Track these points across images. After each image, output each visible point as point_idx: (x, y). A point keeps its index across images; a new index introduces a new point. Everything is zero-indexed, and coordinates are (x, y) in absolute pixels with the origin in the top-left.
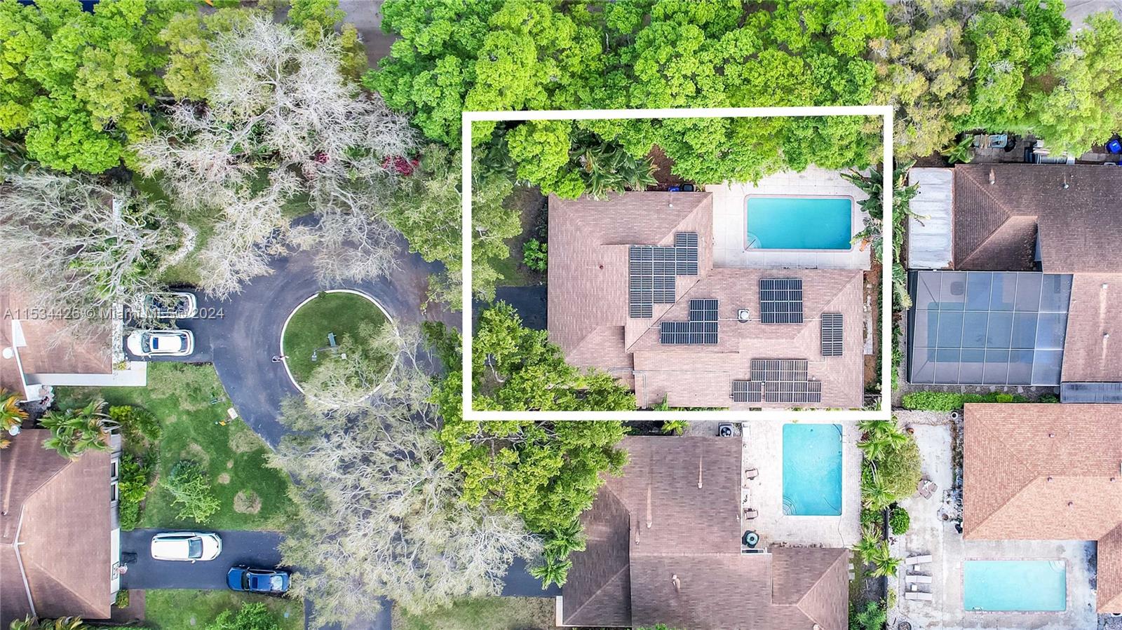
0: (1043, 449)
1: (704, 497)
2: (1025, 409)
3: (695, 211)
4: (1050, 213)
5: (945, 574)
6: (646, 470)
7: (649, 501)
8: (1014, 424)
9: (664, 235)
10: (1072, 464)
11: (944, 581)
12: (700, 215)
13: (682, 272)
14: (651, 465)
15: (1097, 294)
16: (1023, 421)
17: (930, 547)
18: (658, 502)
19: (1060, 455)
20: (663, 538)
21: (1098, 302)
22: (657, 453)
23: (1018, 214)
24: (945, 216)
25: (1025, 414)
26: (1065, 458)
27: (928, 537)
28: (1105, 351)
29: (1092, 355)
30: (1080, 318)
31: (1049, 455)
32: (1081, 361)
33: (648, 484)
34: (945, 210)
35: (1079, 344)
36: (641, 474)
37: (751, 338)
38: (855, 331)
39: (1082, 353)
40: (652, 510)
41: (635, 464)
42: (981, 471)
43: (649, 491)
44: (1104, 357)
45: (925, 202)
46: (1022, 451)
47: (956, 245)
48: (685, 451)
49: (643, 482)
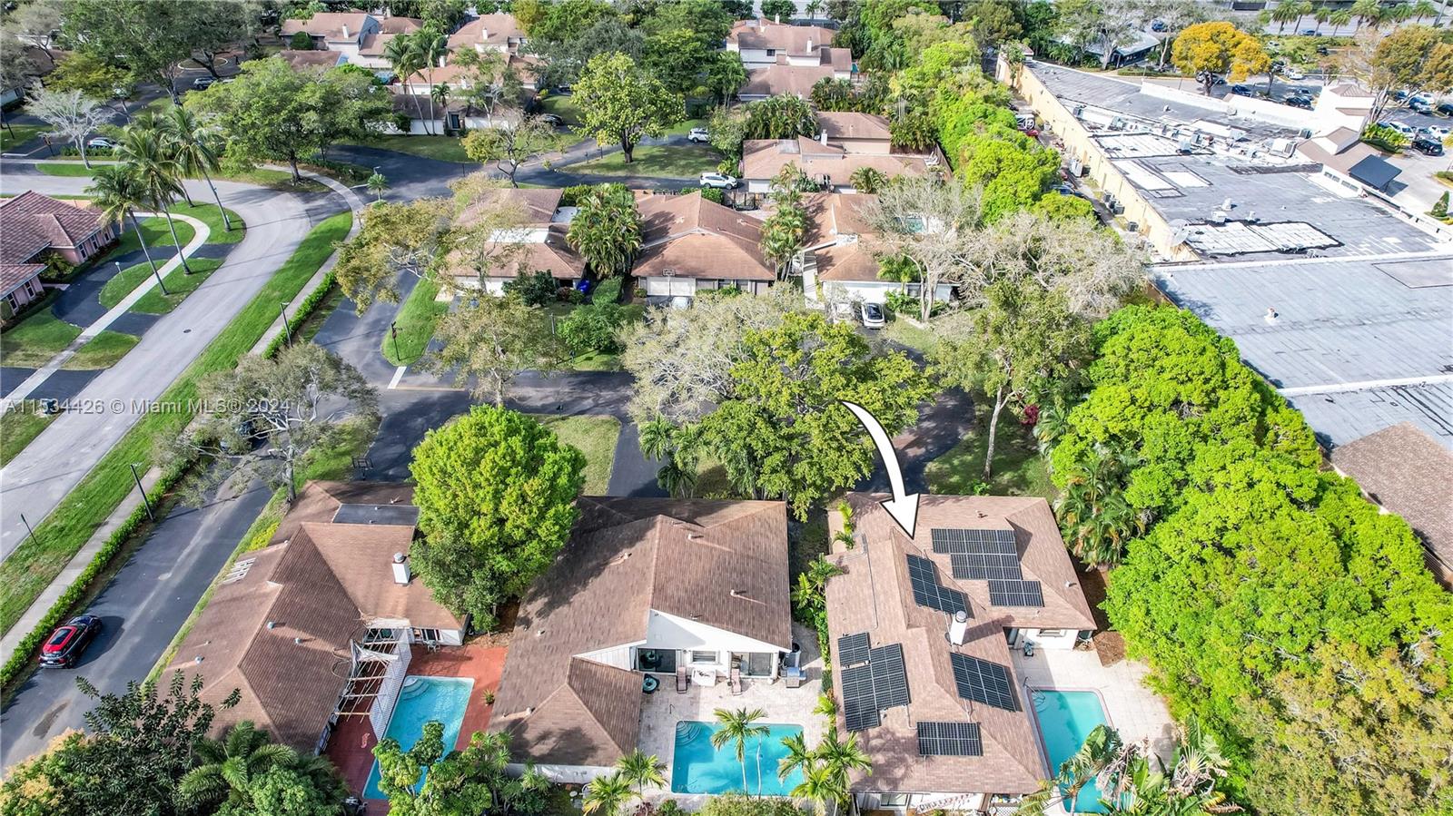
9: (1033, 570)
13: (993, 587)
14: (756, 559)
43: (726, 548)
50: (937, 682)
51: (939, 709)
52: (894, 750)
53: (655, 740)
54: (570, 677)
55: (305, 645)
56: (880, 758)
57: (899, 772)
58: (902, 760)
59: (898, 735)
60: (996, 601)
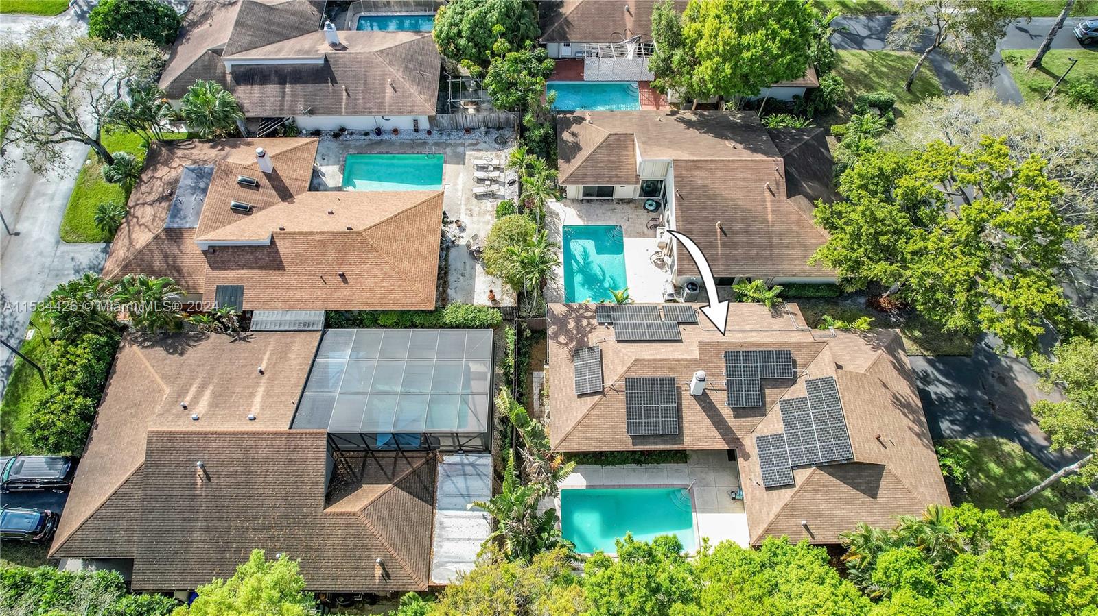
0: (353, 259)
1: (714, 214)
2: (367, 304)
3: (772, 517)
4: (305, 517)
5: (460, 181)
6: (775, 241)
7: (769, 209)
8: (381, 287)
9: (808, 481)
10: (323, 244)
11: (461, 175)
12: (764, 511)
13: (777, 438)
14: (771, 246)
15: (263, 409)
16: (371, 290)
17: (475, 201)
18: (760, 209)
19: (335, 253)
20: (752, 175)
21: (263, 402)
22: (766, 258)
23: (349, 514)
24: (444, 520)
25: (368, 298)
26: (331, 249)
27: (476, 210)
28: (266, 357)
29: (283, 355)
30: (288, 387)
31: (346, 254)
32: (295, 348)
33: (772, 227)
34: (444, 528)
35: (294, 363)
36: (781, 236)
37: (686, 360)
38: (559, 381)
39: (292, 356)
40: (765, 201)
41: (787, 247)
42: (422, 245)
43: (770, 219)
44: (268, 353)
45: (470, 539)
46: (375, 257)
47: (433, 482)
48: (737, 260)
49: (777, 229)
50: (636, 361)
51: (613, 363)
52: (578, 334)
53: (604, 214)
54: (616, 134)
55: (627, 13)
56: (571, 325)
57: (562, 339)
58: (571, 340)
59: (590, 335)
60: (762, 442)
